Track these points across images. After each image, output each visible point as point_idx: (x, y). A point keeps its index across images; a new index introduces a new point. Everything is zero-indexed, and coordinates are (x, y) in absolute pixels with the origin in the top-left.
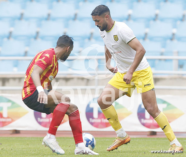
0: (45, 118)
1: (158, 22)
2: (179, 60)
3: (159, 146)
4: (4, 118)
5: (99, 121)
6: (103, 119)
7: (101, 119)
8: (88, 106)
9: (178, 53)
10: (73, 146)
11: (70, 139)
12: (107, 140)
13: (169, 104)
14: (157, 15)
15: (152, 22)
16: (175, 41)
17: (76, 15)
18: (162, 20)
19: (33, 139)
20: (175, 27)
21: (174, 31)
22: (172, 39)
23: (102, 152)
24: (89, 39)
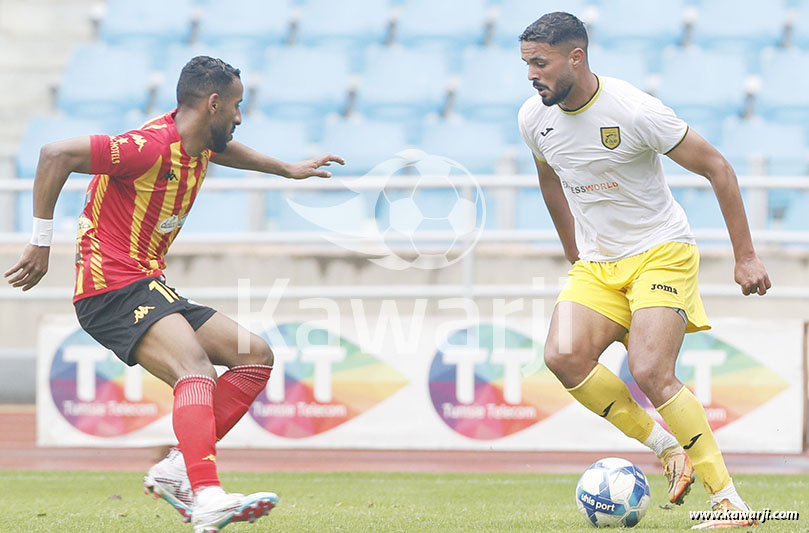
0: (282, 403)
1: (693, 51)
2: (769, 191)
3: (699, 502)
4: (129, 402)
5: (478, 412)
6: (491, 407)
7: (484, 404)
8: (439, 357)
9: (767, 165)
10: (381, 504)
11: (373, 481)
12: (506, 482)
13: (733, 352)
14: (688, 27)
15: (670, 53)
16: (756, 123)
17: (392, 26)
18: (708, 44)
19: (236, 479)
20: (755, 68)
21: (753, 84)
22: (743, 115)
23: (488, 527)
24: (442, 113)
